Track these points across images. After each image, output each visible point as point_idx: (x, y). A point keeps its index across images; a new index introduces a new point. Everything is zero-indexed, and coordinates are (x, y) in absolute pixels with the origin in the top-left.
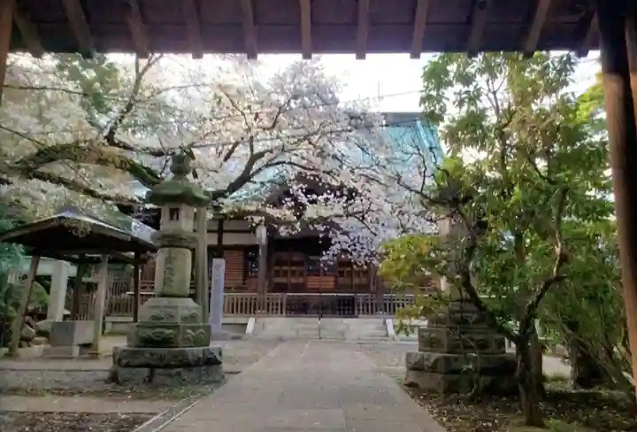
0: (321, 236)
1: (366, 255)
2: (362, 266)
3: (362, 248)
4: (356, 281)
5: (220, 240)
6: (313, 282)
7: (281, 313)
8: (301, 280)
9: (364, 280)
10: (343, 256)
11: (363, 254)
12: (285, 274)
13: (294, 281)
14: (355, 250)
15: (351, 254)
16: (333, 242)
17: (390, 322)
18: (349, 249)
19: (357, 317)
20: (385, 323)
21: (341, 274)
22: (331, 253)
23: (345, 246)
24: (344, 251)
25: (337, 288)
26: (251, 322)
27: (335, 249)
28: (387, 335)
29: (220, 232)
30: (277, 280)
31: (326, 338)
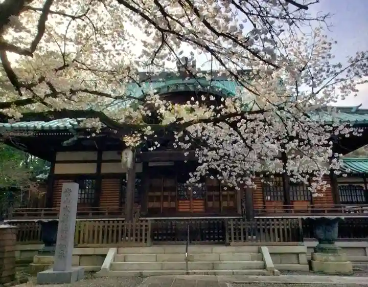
0: (186, 154)
1: (239, 175)
2: (234, 187)
3: (234, 167)
4: (225, 204)
5: (99, 168)
6: (184, 206)
7: (146, 240)
9: (232, 204)
10: (212, 177)
11: (234, 174)
12: (158, 199)
13: (166, 205)
14: (225, 169)
15: (221, 175)
16: (200, 161)
17: (265, 250)
18: (219, 169)
19: (229, 245)
20: (260, 251)
21: (210, 198)
22: (198, 174)
23: (214, 165)
24: (213, 172)
25: (207, 211)
26: (111, 253)
27: (202, 169)
28: (265, 267)
29: (99, 162)
30: (151, 205)
31: (195, 273)
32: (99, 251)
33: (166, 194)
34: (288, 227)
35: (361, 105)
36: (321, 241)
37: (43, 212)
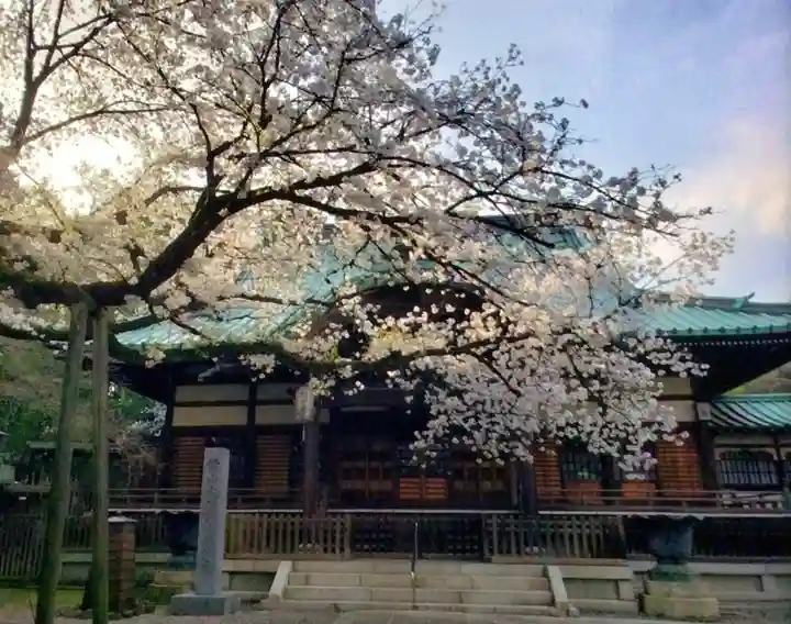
0: (409, 399)
1: (502, 439)
2: (493, 459)
3: (493, 423)
4: (487, 485)
5: (251, 415)
6: (408, 489)
7: (342, 550)
8: (388, 485)
9: (499, 486)
10: (455, 440)
11: (495, 435)
12: (360, 474)
13: (375, 486)
14: (478, 427)
15: (470, 436)
16: (433, 412)
17: (556, 573)
18: (466, 426)
19: (489, 561)
20: (545, 574)
21: (459, 474)
22: (431, 434)
23: (458, 420)
24: (457, 430)
25: (453, 499)
26: (283, 569)
27: (437, 425)
28: (552, 602)
29: (252, 404)
30: (347, 485)
31: (427, 608)
32: (262, 566)
33: (374, 464)
34: (598, 531)
35: (752, 295)
36: (660, 559)
37: (156, 496)
